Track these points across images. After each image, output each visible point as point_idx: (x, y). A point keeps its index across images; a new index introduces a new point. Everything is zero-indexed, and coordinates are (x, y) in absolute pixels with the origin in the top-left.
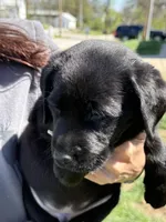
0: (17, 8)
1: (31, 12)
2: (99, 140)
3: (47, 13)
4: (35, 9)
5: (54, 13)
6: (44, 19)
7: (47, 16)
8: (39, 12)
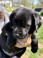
0: (10, 4)
1: (13, 5)
2: (25, 31)
3: (17, 5)
4: (14, 4)
5: (19, 5)
6: (16, 7)
7: (17, 6)
8: (15, 5)
